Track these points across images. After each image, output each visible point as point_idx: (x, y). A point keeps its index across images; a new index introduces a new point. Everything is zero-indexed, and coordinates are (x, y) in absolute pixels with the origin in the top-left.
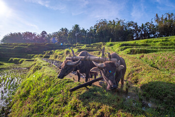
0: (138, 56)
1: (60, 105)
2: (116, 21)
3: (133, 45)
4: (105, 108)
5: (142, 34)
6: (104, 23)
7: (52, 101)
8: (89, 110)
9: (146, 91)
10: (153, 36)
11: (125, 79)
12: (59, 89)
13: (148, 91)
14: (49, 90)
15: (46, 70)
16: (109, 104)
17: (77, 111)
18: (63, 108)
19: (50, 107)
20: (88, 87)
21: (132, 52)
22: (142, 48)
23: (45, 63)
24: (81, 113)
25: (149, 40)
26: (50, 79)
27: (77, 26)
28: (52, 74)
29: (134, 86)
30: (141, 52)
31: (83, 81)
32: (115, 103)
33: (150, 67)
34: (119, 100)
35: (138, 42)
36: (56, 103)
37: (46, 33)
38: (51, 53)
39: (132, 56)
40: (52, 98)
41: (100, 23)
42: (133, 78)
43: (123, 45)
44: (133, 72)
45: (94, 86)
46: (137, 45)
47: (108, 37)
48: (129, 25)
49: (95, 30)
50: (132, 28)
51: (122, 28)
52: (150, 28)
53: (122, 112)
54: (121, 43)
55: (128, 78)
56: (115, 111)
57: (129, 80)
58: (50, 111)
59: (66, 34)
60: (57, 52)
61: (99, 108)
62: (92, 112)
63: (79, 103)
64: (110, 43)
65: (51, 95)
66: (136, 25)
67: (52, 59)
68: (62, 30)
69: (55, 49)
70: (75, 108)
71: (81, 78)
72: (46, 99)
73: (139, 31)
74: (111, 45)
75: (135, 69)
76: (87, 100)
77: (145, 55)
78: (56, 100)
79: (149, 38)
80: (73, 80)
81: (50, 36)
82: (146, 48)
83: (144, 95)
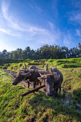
0: (69, 69)
1: (13, 109)
2: (54, 45)
3: (66, 62)
4: (49, 111)
5: (71, 55)
6: (47, 46)
7: (7, 105)
8: (36, 113)
9: (77, 96)
10: (78, 56)
11: (62, 86)
12: (13, 95)
13: (79, 95)
14: (5, 95)
15: (4, 78)
16: (52, 107)
17: (27, 114)
18: (15, 111)
19: (5, 110)
20: (36, 92)
21: (66, 67)
22: (72, 64)
23: (3, 73)
24: (30, 115)
25: (76, 59)
26: (6, 86)
27: (28, 48)
28: (8, 82)
29: (69, 91)
30: (71, 67)
31: (32, 87)
32: (57, 107)
33: (78, 78)
34: (59, 103)
35: (68, 60)
36: (9, 106)
37: (6, 51)
38: (9, 65)
39: (66, 69)
40: (6, 102)
41: (44, 47)
42: (67, 86)
43: (59, 62)
44: (67, 81)
45: (40, 92)
46: (68, 62)
47: (49, 56)
48: (63, 48)
49: (41, 51)
50: (64, 50)
51: (58, 50)
52: (75, 51)
53: (62, 114)
54: (58, 60)
55: (64, 85)
56: (57, 113)
57: (64, 87)
58: (4, 114)
59: (20, 53)
60: (13, 65)
61: (44, 111)
62: (38, 115)
63: (29, 107)
64: (51, 60)
65: (6, 99)
66: (67, 49)
67: (9, 69)
68: (18, 49)
69: (12, 63)
70: (25, 111)
71: (30, 85)
72: (2, 103)
73: (69, 53)
74: (51, 61)
75: (68, 79)
76: (35, 104)
77: (74, 69)
78: (10, 104)
79: (76, 57)
80: (24, 87)
81: (9, 54)
82: (74, 64)
83: (76, 99)
